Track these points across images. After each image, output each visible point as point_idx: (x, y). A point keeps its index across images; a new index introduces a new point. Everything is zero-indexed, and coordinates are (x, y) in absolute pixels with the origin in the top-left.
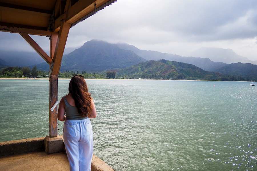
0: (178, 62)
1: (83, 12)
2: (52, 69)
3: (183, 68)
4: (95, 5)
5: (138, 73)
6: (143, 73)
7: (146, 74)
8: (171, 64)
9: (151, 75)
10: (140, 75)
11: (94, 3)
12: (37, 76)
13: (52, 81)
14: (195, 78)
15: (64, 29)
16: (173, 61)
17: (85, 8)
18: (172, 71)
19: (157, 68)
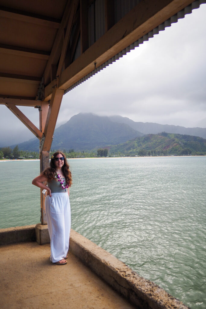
0: (182, 135)
1: (80, 74)
2: (43, 144)
3: (188, 142)
4: (95, 64)
5: (135, 150)
6: (140, 150)
7: (144, 150)
8: (173, 137)
9: (150, 151)
10: (137, 152)
11: (94, 62)
12: (19, 157)
13: (43, 158)
14: (203, 153)
15: (57, 96)
16: (176, 134)
17: (82, 68)
18: (175, 146)
19: (156, 142)
